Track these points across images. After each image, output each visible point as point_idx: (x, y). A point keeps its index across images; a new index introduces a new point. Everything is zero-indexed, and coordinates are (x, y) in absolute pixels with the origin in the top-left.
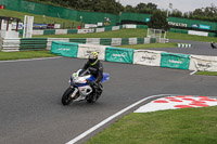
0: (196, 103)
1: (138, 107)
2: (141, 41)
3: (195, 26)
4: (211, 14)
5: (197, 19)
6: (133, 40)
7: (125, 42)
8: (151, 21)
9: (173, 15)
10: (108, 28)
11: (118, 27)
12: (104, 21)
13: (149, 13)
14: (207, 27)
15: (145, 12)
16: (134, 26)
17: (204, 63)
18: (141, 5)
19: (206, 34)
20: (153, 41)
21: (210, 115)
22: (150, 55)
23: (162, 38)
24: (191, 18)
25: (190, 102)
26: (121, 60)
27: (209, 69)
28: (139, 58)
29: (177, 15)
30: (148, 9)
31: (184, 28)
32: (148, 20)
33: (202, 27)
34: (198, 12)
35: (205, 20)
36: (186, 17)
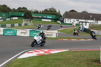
0: (46, 52)
1: (19, 56)
2: (20, 25)
3: (45, 17)
4: (52, 11)
5: (45, 14)
6: (17, 25)
7: (13, 26)
8: (25, 16)
9: (35, 12)
10: (4, 20)
11: (9, 19)
12: (2, 16)
13: (23, 12)
14: (51, 17)
15: (21, 11)
16: (17, 18)
17: (50, 34)
18: (20, 8)
19: (50, 20)
20: (26, 25)
21: (52, 58)
22: (24, 31)
23: (30, 23)
24: (43, 13)
25: (43, 52)
26: (11, 34)
27: (52, 37)
28: (19, 33)
29: (36, 12)
30: (23, 10)
31: (40, 18)
32: (23, 15)
33: (48, 17)
34: (46, 10)
35: (49, 14)
36: (40, 13)
